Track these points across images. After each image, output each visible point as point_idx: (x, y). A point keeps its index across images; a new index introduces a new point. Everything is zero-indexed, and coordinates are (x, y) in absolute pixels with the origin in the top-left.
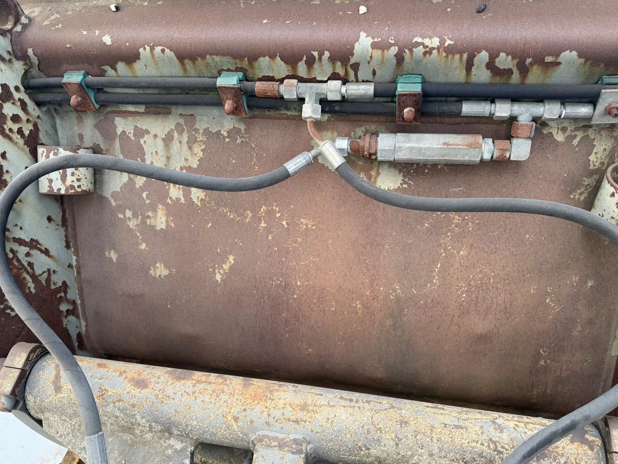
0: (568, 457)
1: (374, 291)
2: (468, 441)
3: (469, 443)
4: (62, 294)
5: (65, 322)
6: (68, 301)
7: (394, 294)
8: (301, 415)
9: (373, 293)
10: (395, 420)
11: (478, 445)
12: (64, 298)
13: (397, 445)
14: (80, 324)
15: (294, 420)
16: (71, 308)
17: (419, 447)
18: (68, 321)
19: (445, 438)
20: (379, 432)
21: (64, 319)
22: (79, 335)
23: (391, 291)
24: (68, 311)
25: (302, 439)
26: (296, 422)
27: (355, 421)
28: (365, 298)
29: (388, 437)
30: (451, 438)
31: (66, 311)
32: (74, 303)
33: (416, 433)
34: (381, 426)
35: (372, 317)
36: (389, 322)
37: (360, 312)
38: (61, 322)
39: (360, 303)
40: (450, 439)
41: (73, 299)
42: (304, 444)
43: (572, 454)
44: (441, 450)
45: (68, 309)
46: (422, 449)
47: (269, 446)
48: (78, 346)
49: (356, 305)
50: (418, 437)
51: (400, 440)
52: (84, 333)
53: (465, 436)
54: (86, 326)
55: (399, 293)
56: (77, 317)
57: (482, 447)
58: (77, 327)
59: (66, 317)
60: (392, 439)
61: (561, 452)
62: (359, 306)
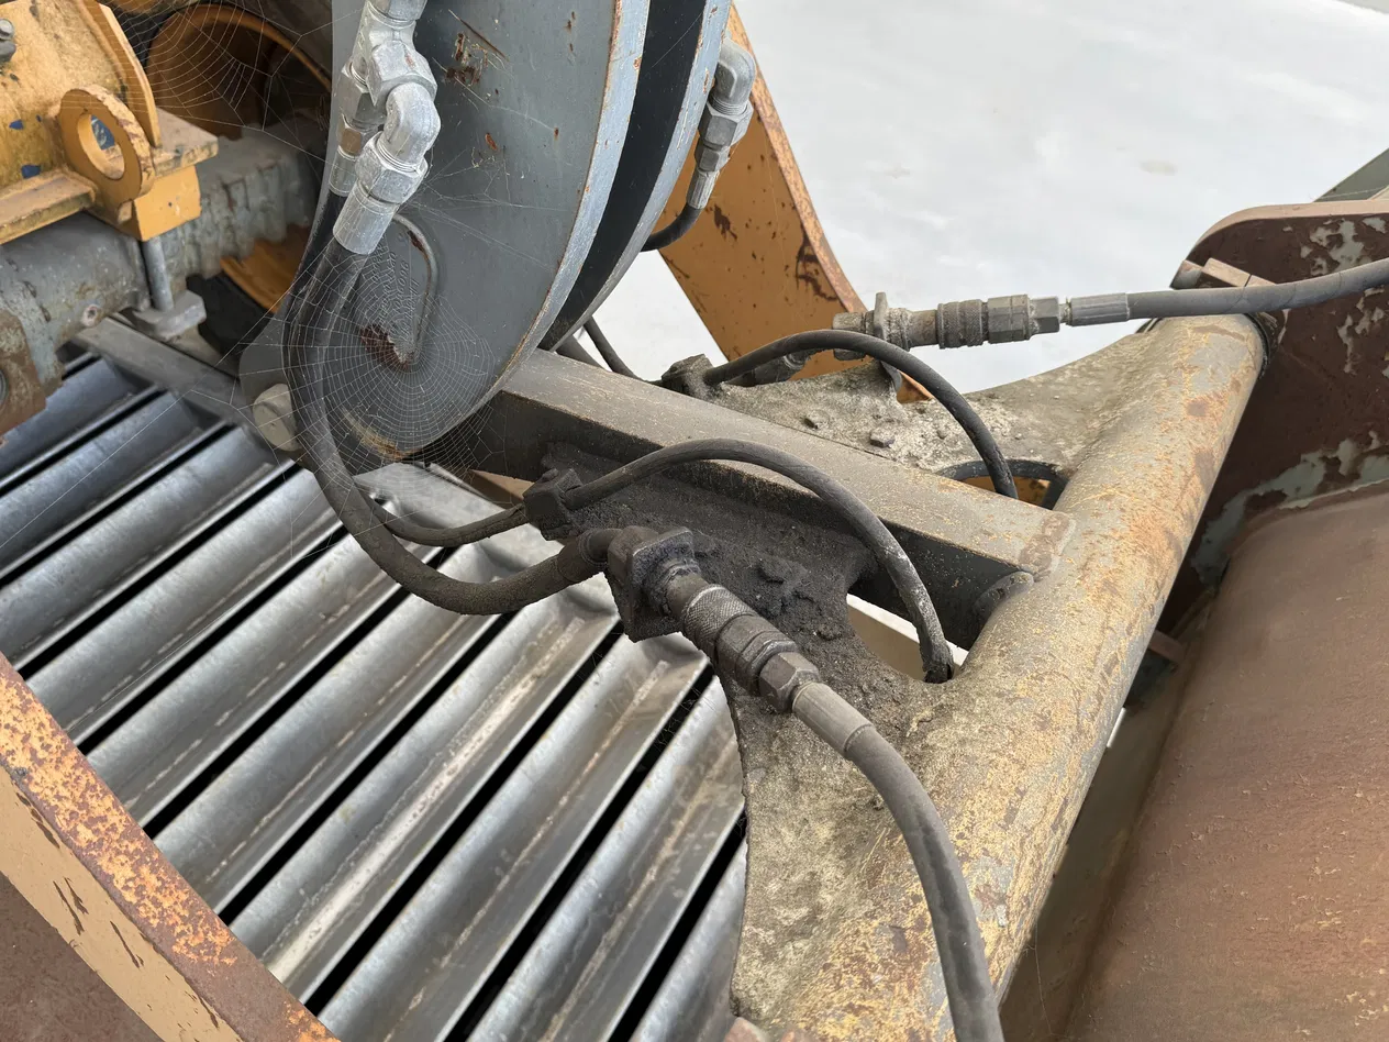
0: (881, 997)
1: (1374, 954)
2: (976, 813)
3: (972, 813)
4: (1375, 444)
5: (1313, 457)
6: (1358, 461)
7: (1363, 1001)
8: (1096, 578)
9: (1369, 952)
10: (1053, 712)
11: (961, 828)
12: (1365, 451)
13: (1000, 695)
14: (1305, 497)
15: (1088, 566)
16: (1343, 470)
17: (987, 727)
18: (1313, 466)
19: (992, 776)
20: (1035, 675)
21: (1319, 454)
22: (1280, 496)
23: (1372, 994)
24: (1337, 462)
25: (1049, 569)
26: (1084, 567)
27: (1066, 649)
28: (1350, 935)
29: (1020, 686)
30: (991, 786)
31: (1337, 458)
32: (1354, 476)
33: (1018, 733)
34: (1046, 682)
35: (1287, 955)
36: (1269, 992)
37: (1306, 927)
38: (1312, 449)
39: (1333, 925)
40: (988, 783)
41: (1362, 473)
42: (1037, 569)
43: (885, 1009)
44: (971, 760)
45: (1340, 463)
46: (980, 731)
47: (1046, 524)
48: (1256, 496)
49: (1328, 918)
50: (1007, 732)
51: (1010, 701)
52: (1283, 506)
53: (989, 814)
54: (1299, 509)
55: (1366, 1014)
56: (1322, 489)
57: (956, 833)
58: (1298, 489)
59: (1324, 459)
60: (1013, 690)
61: (897, 988)
62: (1325, 924)
